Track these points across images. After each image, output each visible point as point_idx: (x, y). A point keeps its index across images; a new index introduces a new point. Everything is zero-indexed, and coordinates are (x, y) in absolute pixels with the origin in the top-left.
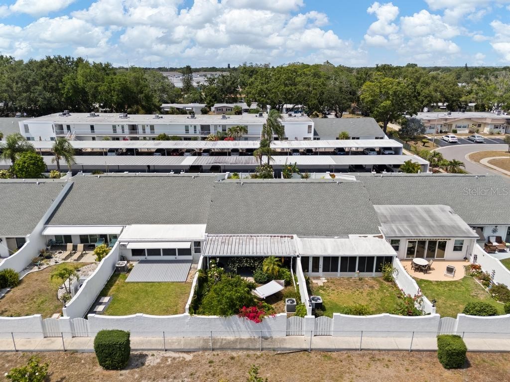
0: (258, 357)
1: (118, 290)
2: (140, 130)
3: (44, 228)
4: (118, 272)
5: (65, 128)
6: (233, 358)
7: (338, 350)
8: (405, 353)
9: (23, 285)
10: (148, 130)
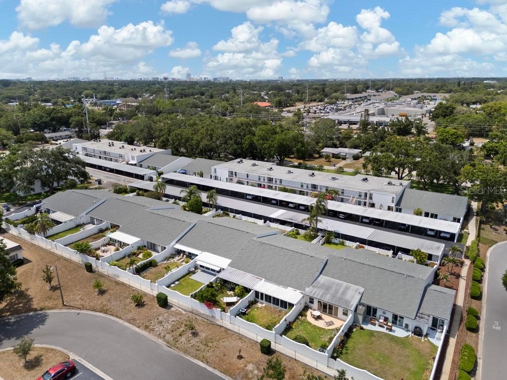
0: (204, 322)
1: (183, 281)
2: (274, 182)
3: (174, 245)
4: (190, 273)
5: (234, 173)
6: (196, 319)
7: (232, 331)
8: (254, 342)
9: (157, 267)
10: (278, 182)
